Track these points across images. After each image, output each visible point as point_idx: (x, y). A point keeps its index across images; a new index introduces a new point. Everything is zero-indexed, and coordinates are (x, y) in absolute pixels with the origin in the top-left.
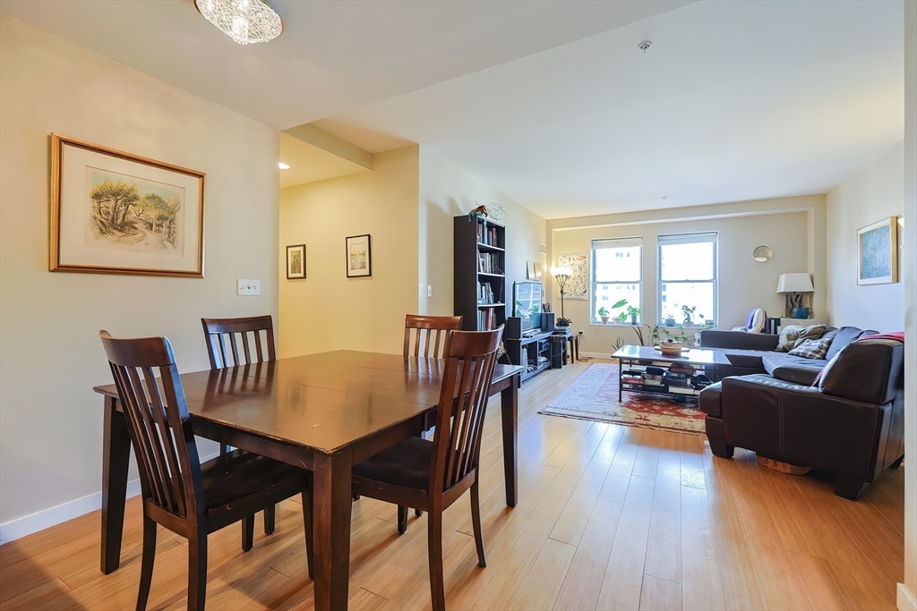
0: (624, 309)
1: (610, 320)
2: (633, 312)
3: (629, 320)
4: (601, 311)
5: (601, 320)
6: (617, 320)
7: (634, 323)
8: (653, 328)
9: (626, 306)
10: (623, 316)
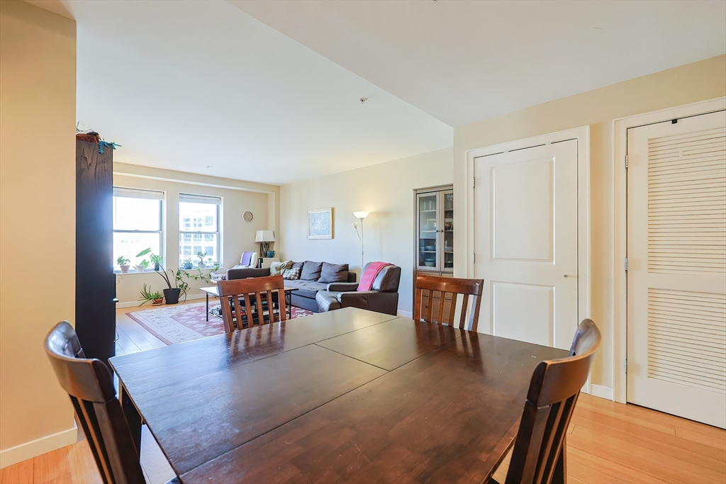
0: (147, 257)
1: (131, 268)
2: (154, 258)
3: (152, 266)
4: (120, 261)
5: (120, 269)
6: (140, 268)
7: (157, 269)
8: (176, 272)
9: (150, 253)
10: (145, 263)
